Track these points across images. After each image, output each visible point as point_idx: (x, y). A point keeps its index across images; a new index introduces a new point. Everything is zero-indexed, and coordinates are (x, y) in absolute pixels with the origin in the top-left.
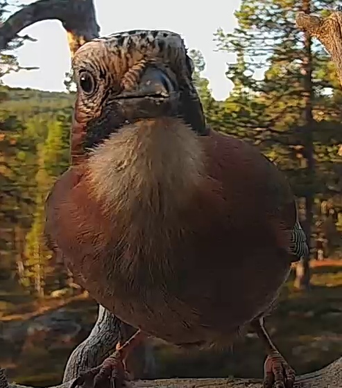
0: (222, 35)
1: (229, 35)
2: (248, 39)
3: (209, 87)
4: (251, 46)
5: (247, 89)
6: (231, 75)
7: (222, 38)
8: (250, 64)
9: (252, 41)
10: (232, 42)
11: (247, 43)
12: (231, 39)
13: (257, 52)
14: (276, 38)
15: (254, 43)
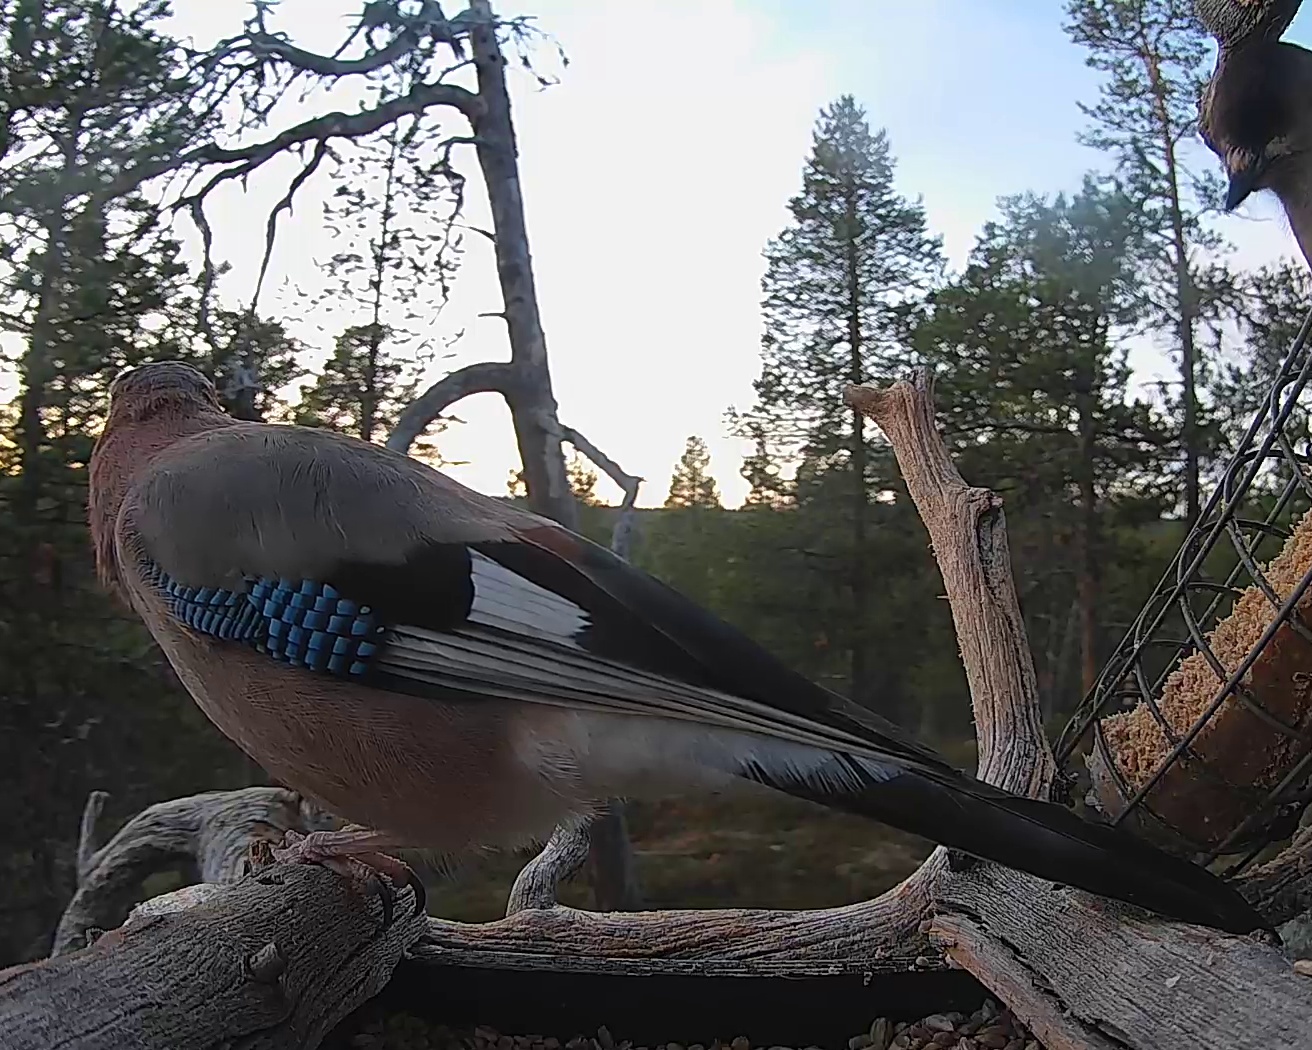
0: (735, 415)
1: (745, 415)
2: (772, 421)
3: (715, 490)
4: (775, 430)
5: (771, 493)
6: (748, 473)
7: (735, 419)
8: (775, 457)
9: (777, 423)
10: (749, 424)
11: (771, 426)
12: (747, 420)
13: (785, 440)
14: (812, 419)
15: (780, 426)
